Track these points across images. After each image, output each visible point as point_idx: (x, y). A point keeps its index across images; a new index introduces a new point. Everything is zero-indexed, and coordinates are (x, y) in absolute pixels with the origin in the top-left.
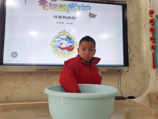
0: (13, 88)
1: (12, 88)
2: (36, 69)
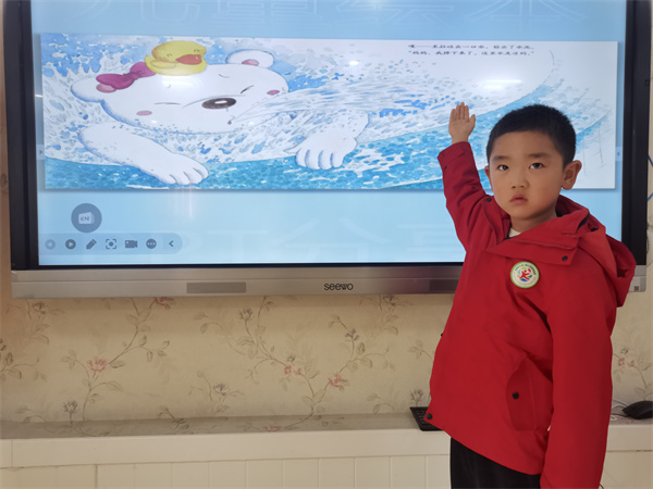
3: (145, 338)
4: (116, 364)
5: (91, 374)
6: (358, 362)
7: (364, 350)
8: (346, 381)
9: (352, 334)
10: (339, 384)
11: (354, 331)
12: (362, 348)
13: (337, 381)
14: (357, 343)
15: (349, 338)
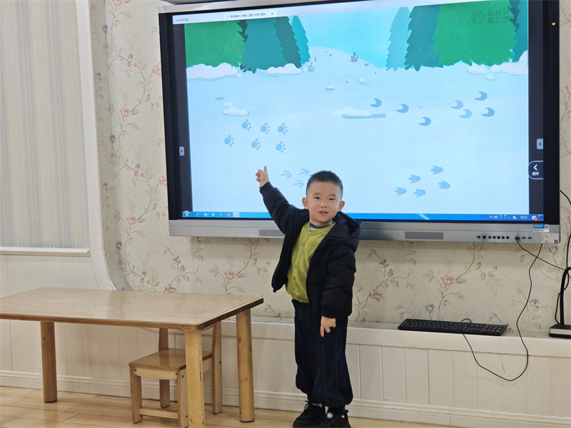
0: (228, 276)
1: (226, 274)
2: (260, 231)
3: (256, 260)
4: (240, 275)
5: (226, 280)
6: (388, 282)
7: (392, 274)
8: (381, 295)
9: (384, 262)
10: (376, 296)
11: (385, 261)
12: (391, 273)
13: (374, 294)
14: (387, 269)
15: (382, 265)
